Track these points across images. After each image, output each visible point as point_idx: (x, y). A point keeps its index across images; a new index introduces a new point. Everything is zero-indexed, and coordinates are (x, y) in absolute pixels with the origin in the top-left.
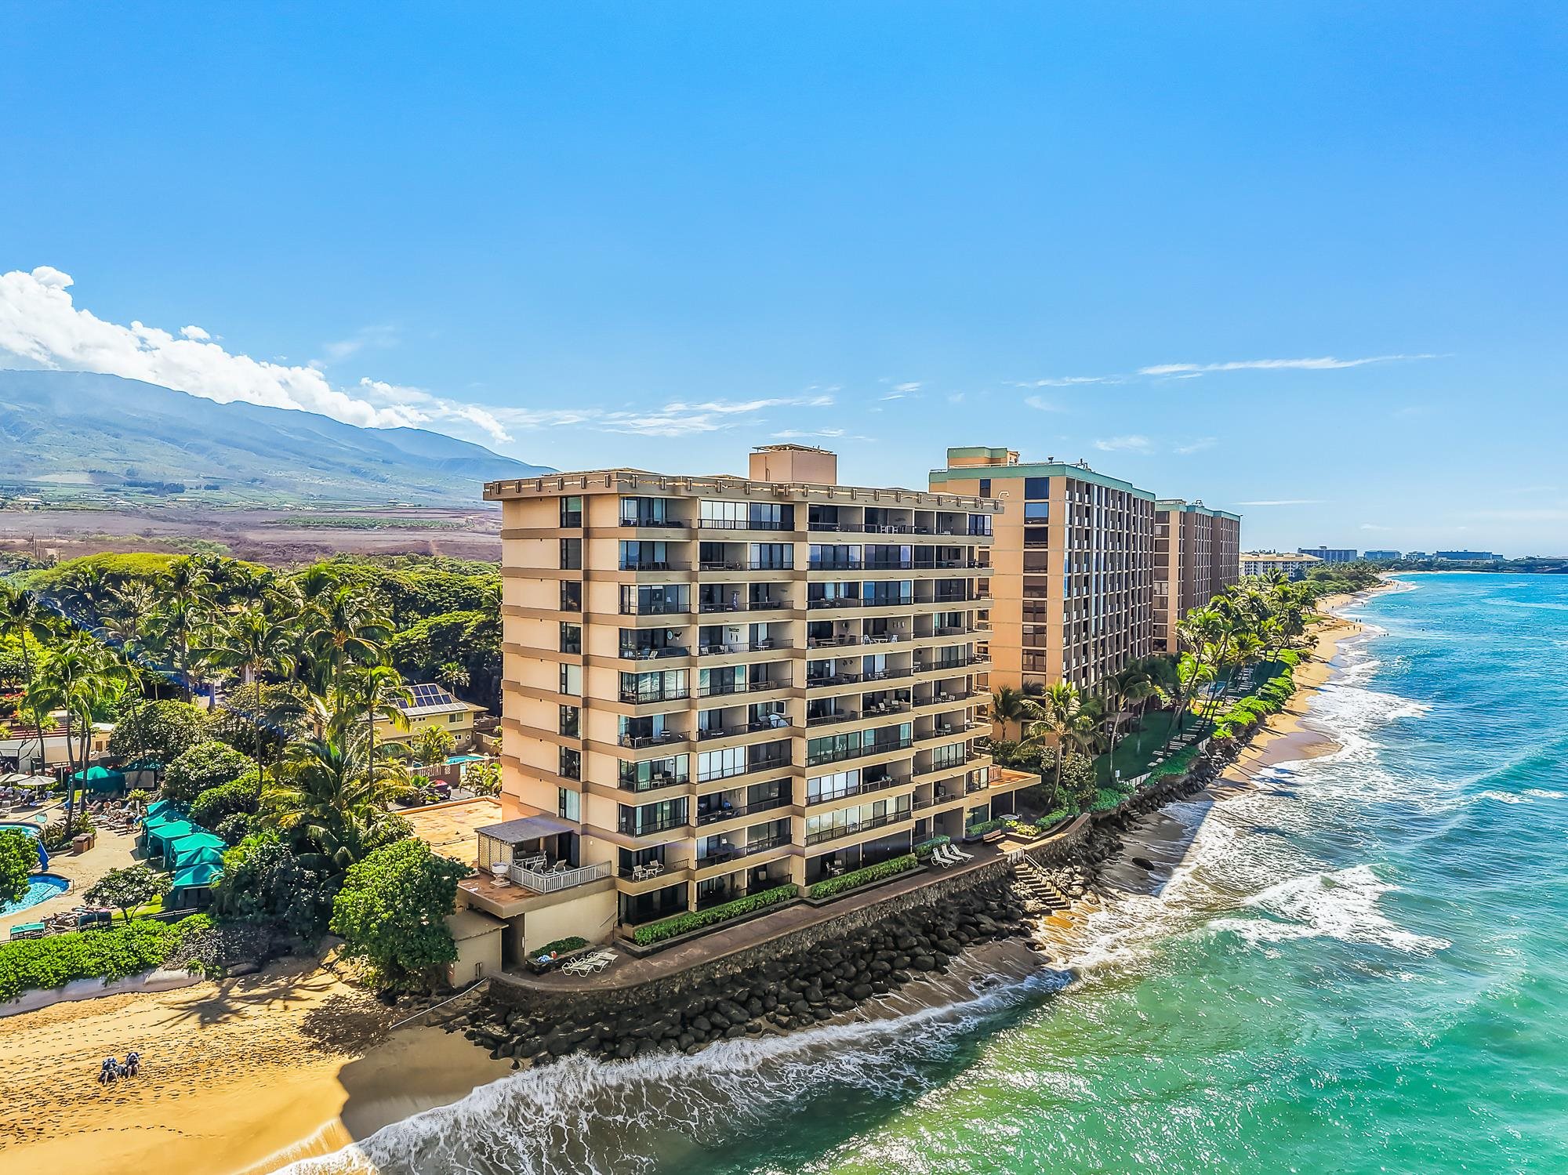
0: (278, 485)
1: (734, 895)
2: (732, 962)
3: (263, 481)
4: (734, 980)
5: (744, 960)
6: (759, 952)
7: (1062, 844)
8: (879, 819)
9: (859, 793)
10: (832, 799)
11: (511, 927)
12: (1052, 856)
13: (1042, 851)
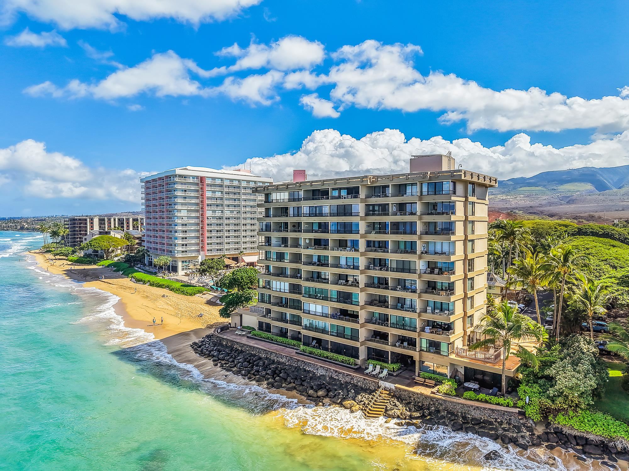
7: (433, 401)
8: (341, 334)
9: (328, 317)
10: (314, 315)
11: (241, 316)
12: (419, 402)
13: (411, 395)
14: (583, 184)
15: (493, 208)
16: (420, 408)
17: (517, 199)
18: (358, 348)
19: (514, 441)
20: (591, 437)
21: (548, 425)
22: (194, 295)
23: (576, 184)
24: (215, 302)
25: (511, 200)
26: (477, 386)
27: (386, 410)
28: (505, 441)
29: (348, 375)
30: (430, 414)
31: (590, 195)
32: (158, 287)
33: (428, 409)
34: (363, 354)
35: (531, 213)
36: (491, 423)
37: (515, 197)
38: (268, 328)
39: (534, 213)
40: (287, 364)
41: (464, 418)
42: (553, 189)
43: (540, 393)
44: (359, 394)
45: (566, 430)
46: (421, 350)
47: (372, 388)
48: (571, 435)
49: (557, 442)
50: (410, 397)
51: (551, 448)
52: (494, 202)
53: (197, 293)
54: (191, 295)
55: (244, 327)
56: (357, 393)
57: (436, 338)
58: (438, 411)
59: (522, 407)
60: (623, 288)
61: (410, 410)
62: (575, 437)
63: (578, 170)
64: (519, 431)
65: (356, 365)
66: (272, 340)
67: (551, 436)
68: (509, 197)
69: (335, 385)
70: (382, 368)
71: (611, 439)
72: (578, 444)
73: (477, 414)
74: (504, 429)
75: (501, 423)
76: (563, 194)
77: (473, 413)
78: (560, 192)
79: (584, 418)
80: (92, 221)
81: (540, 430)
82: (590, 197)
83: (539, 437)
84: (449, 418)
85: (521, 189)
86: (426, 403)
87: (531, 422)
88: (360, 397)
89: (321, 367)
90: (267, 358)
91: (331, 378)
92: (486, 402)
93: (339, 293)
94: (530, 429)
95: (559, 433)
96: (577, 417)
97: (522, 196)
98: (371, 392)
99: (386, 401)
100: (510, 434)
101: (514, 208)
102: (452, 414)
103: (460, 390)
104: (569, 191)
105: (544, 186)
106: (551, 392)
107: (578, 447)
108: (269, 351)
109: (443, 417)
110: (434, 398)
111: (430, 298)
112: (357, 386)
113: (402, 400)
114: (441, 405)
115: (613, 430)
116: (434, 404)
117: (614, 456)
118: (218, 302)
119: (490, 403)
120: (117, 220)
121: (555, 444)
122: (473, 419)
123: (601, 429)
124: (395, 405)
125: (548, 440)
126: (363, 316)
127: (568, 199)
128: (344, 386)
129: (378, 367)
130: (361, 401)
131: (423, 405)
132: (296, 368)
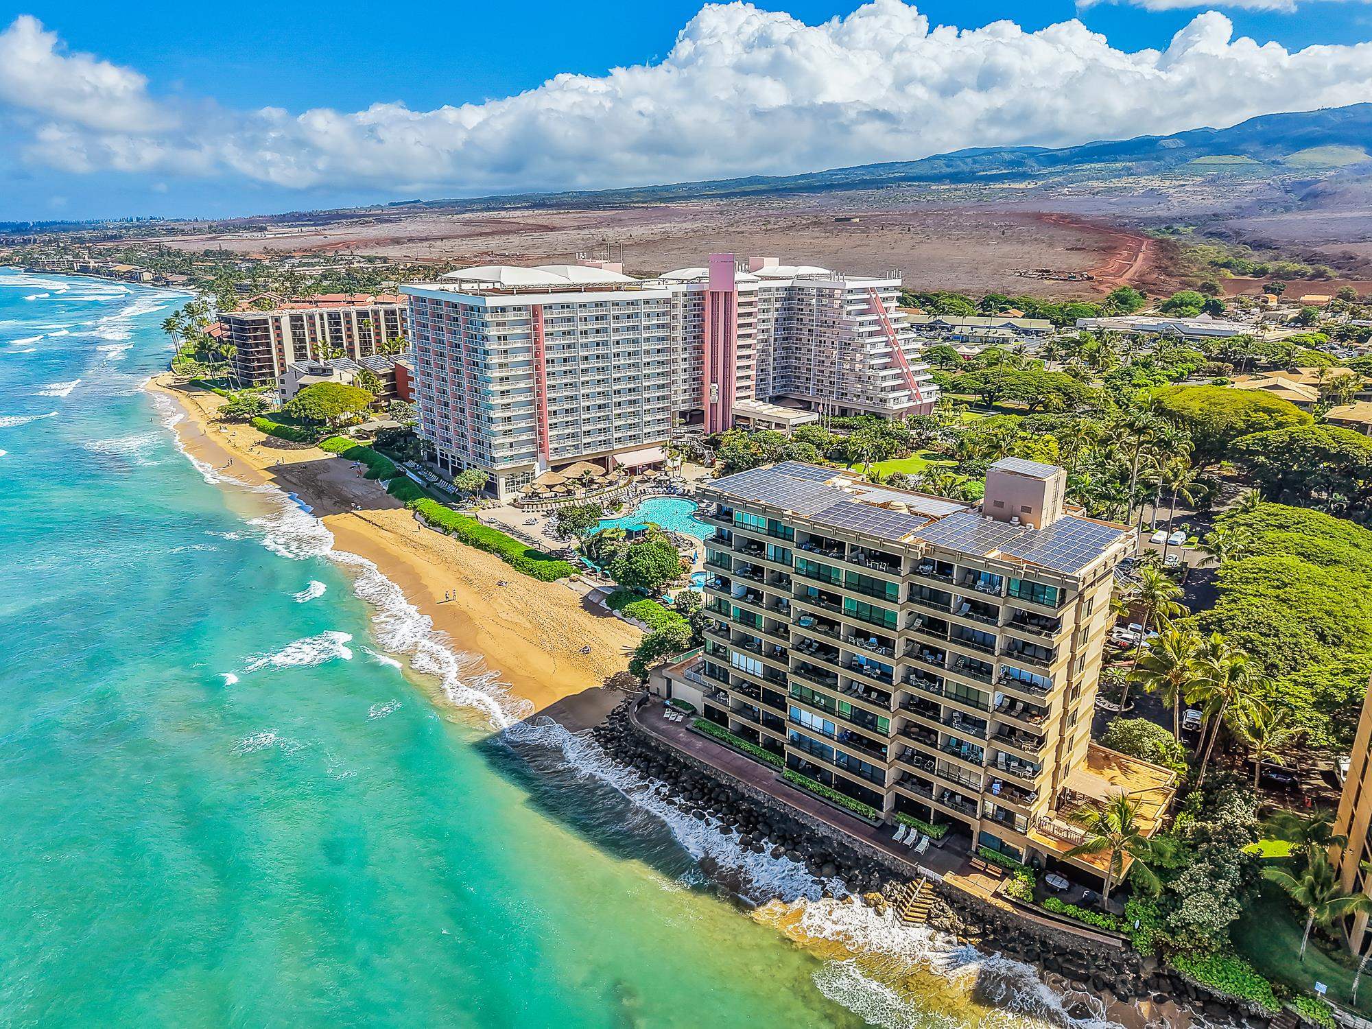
7: (999, 912)
8: (853, 766)
9: (834, 739)
10: (809, 729)
11: (669, 681)
12: (978, 910)
13: (966, 897)
14: (1347, 149)
15: (1128, 217)
16: (979, 919)
17: (1187, 188)
18: (883, 796)
19: (1112, 987)
20: (1216, 993)
21: (1161, 963)
22: (555, 581)
23: (1330, 148)
24: (597, 604)
25: (1171, 191)
26: (1064, 885)
27: (929, 917)
28: (1099, 986)
30: (994, 931)
31: (1358, 180)
32: (478, 547)
33: (992, 923)
34: (888, 803)
35: (1212, 234)
36: (1081, 957)
37: (1182, 183)
38: (722, 719)
39: (1220, 235)
40: (766, 805)
41: (1043, 943)
42: (1273, 162)
43: (1156, 918)
44: (887, 881)
45: (1186, 977)
46: (984, 816)
47: (907, 873)
48: (1191, 985)
49: (1169, 993)
51: (1160, 1001)
52: (1133, 199)
53: (559, 577)
54: (548, 580)
55: (676, 702)
56: (884, 880)
57: (1008, 805)
58: (1006, 929)
59: (1128, 934)
60: (1320, 715)
61: (965, 921)
62: (1196, 988)
63: (1343, 110)
64: (1120, 972)
65: (877, 819)
66: (732, 744)
67: (1162, 982)
68: (1167, 183)
69: (848, 858)
70: (921, 833)
71: (1244, 1001)
72: (1198, 999)
73: (1063, 941)
74: (1098, 967)
75: (1095, 958)
76: (1296, 177)
77: (1056, 939)
78: (1289, 169)
79: (1212, 966)
80: (277, 324)
81: (1147, 972)
82: (1357, 184)
83: (1146, 982)
84: (1022, 942)
85: (1198, 161)
86: (989, 914)
87: (1138, 956)
88: (889, 888)
89: (823, 823)
90: (730, 787)
91: (840, 844)
92: (1077, 919)
94: (1136, 969)
95: (1174, 978)
96: (1203, 963)
97: (1199, 179)
98: (906, 880)
99: (928, 901)
100: (1106, 976)
101: (1175, 220)
102: (1027, 936)
103: (1041, 892)
104: (1312, 167)
105: (1255, 155)
106: (1172, 919)
107: (1198, 1004)
109: (1013, 940)
110: (1002, 909)
111: (1005, 749)
112: (882, 865)
113: (953, 902)
114: (1012, 920)
115: (1248, 989)
116: (1000, 918)
117: (1244, 1021)
118: (603, 604)
119: (1083, 921)
120: (325, 317)
121: (1166, 995)
122: (1056, 947)
123: (1233, 986)
124: (943, 910)
125: (1158, 988)
126: (891, 751)
127: (1305, 191)
128: (864, 863)
129: (914, 832)
130: (890, 896)
131: (984, 915)
132: (782, 815)
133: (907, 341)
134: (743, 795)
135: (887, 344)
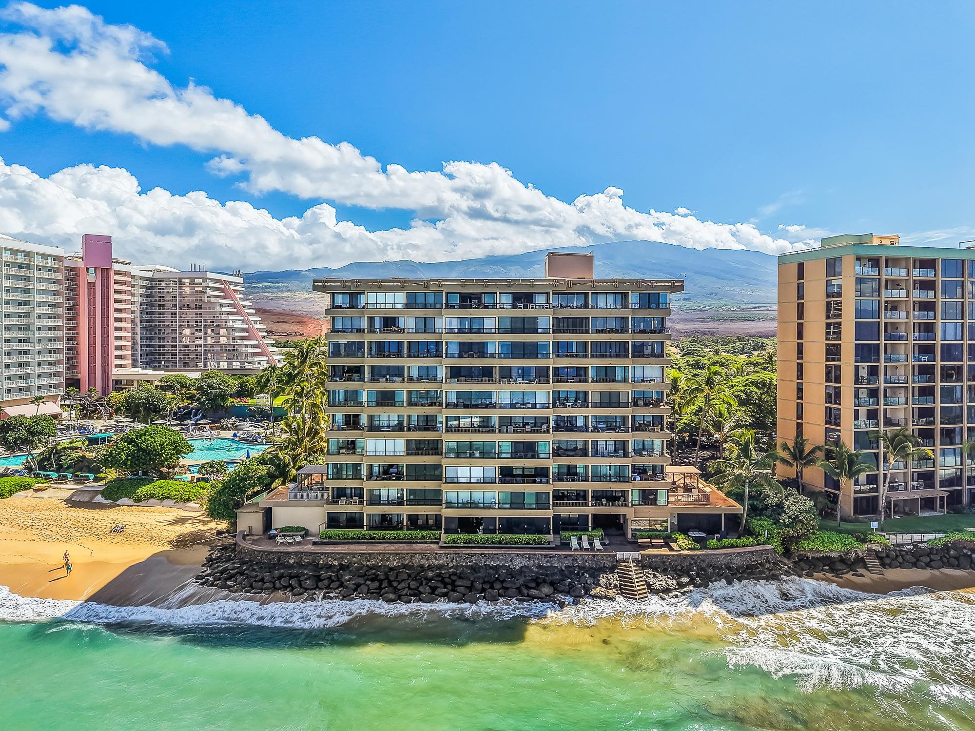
0: (725, 296)
1: (398, 527)
2: (332, 558)
3: (716, 294)
4: (330, 567)
5: (342, 558)
6: (354, 557)
7: (694, 559)
8: (518, 503)
9: (495, 483)
10: (469, 483)
11: (268, 511)
12: (676, 566)
13: (664, 559)
16: (682, 571)
18: (549, 518)
21: (788, 555)
22: (11, 495)
26: (703, 534)
27: (649, 586)
29: (566, 557)
30: (697, 575)
38: (352, 521)
41: (729, 568)
44: (598, 576)
45: (810, 555)
46: (633, 505)
47: (607, 563)
48: (815, 557)
49: (810, 568)
50: (664, 562)
53: (17, 491)
56: (595, 576)
57: (653, 485)
61: (674, 577)
63: (396, 263)
65: (549, 542)
77: (733, 562)
84: (718, 573)
86: (684, 563)
87: (778, 555)
88: (603, 580)
89: (518, 555)
91: (541, 566)
92: (733, 546)
93: (515, 444)
99: (641, 575)
102: (718, 567)
106: (785, 519)
107: (827, 568)
108: (407, 553)
110: (695, 555)
113: (657, 568)
114: (704, 561)
115: (846, 543)
116: (695, 563)
118: (100, 499)
121: (810, 570)
122: (737, 567)
124: (655, 576)
125: (803, 568)
128: (568, 573)
130: (610, 584)
131: (683, 567)
132: (471, 567)
133: (255, 322)
134: (422, 566)
135: (243, 322)
